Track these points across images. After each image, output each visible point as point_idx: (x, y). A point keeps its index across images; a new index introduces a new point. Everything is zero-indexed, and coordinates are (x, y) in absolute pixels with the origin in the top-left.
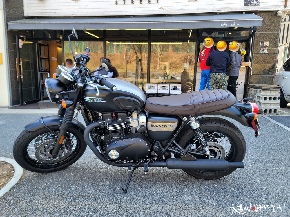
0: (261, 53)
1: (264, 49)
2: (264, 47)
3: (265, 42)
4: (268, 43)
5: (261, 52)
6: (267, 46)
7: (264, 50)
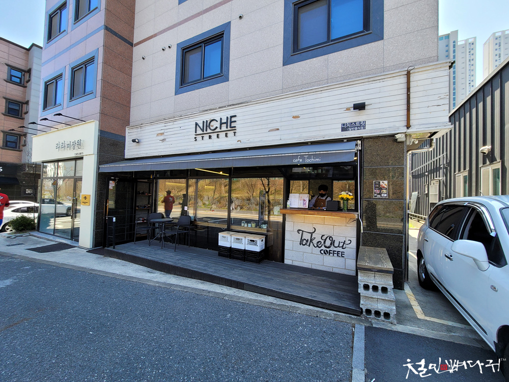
0: (377, 199)
1: (380, 191)
2: (381, 188)
3: (381, 182)
4: (386, 182)
5: (376, 196)
6: (385, 187)
7: (380, 194)
